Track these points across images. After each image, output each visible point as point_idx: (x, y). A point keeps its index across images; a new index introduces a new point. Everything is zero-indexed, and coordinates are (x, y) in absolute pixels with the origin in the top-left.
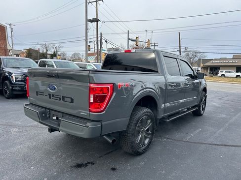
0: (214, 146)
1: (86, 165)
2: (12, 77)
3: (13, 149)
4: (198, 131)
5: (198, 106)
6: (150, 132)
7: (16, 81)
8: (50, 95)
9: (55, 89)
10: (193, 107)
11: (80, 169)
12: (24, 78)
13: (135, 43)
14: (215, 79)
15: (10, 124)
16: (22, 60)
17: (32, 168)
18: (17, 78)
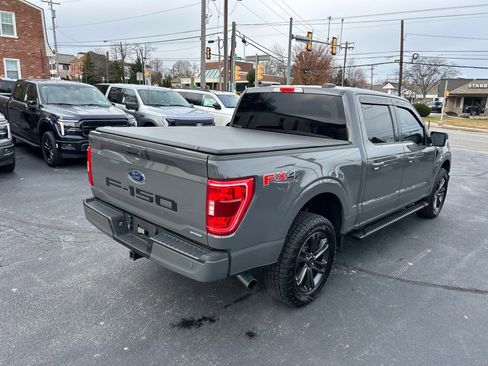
0: (453, 292)
1: (199, 323)
2: (59, 126)
3: (67, 282)
4: (422, 255)
5: (430, 199)
6: (324, 262)
7: (66, 133)
8: (132, 188)
9: (141, 179)
10: (418, 203)
11: (188, 332)
12: (81, 127)
13: (304, 45)
14: (475, 123)
15: (59, 225)
16: (77, 88)
17: (102, 323)
18: (69, 127)
